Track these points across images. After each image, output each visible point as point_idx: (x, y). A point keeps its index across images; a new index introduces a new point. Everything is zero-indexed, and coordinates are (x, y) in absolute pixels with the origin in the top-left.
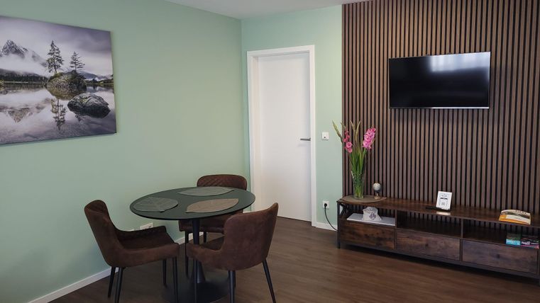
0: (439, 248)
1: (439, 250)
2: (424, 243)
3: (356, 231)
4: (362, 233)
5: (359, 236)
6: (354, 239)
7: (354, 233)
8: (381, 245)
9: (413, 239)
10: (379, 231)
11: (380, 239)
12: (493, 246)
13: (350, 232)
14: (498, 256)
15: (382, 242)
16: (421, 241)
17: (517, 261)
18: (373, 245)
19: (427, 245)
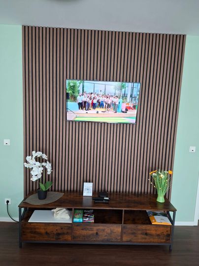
0: (105, 234)
1: (106, 236)
2: (95, 232)
3: (38, 230)
4: (43, 231)
5: (40, 234)
6: (35, 237)
7: (35, 233)
8: (60, 239)
9: (86, 230)
10: (58, 228)
11: (58, 234)
12: (144, 227)
13: (31, 232)
14: (146, 234)
15: (61, 237)
16: (92, 231)
17: (158, 235)
18: (53, 240)
19: (97, 233)
